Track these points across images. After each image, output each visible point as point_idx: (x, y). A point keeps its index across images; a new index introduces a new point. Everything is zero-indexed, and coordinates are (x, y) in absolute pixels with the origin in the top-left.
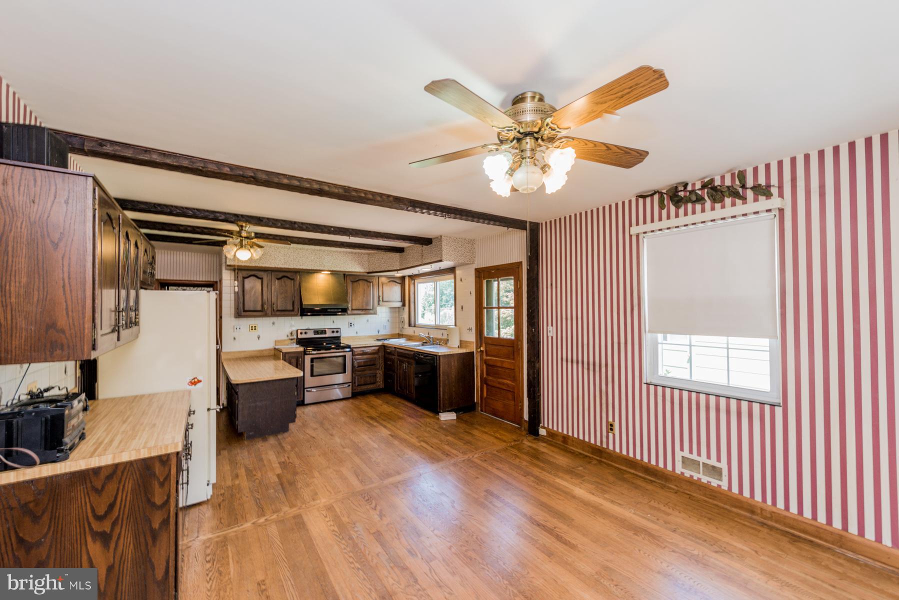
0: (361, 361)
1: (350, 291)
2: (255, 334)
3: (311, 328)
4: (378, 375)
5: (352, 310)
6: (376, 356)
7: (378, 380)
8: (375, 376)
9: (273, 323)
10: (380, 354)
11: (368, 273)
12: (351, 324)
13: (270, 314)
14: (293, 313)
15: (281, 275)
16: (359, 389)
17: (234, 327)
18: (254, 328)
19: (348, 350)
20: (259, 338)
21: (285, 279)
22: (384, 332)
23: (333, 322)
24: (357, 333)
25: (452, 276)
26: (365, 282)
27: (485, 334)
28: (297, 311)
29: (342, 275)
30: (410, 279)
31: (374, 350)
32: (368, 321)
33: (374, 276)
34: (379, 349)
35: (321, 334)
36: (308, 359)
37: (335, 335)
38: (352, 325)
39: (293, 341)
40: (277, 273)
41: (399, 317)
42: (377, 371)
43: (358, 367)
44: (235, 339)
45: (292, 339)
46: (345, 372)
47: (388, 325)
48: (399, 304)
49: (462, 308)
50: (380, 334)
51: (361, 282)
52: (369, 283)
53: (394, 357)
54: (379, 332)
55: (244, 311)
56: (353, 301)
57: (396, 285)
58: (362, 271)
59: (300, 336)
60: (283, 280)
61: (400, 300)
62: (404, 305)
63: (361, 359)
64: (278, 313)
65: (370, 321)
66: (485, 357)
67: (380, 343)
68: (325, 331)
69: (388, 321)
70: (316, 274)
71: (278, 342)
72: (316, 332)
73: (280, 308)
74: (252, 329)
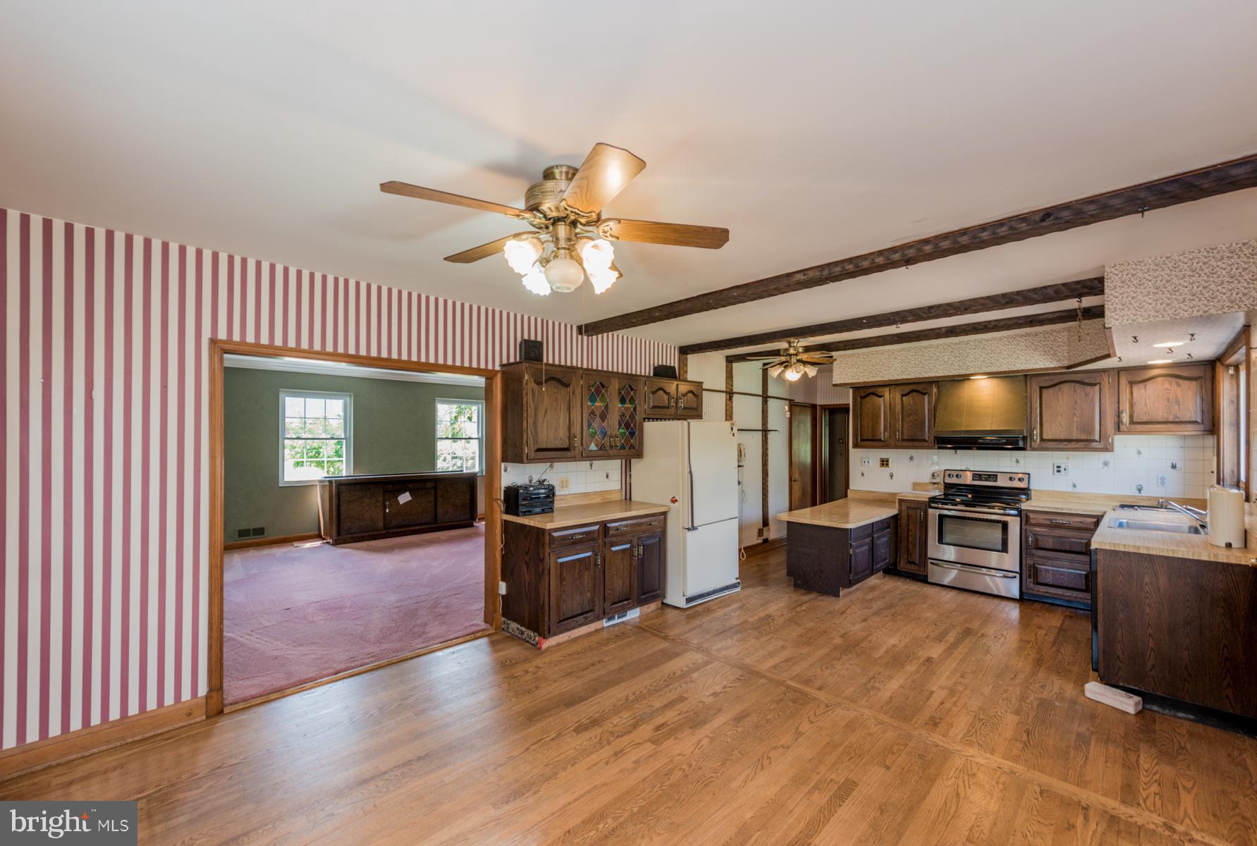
0: (1044, 538)
1: (1037, 405)
2: (886, 471)
3: (966, 469)
5: (1042, 440)
9: (911, 458)
11: (1068, 368)
12: (1058, 467)
13: (893, 444)
14: (925, 444)
15: (908, 389)
16: (1041, 591)
17: (862, 459)
18: (884, 463)
19: (1012, 512)
20: (892, 476)
21: (915, 393)
22: (1154, 492)
23: (1017, 461)
24: (1074, 486)
26: (1075, 385)
28: (930, 442)
29: (1022, 378)
33: (1104, 371)
34: (1094, 522)
35: (986, 480)
37: (1017, 484)
38: (1062, 469)
39: (936, 486)
40: (902, 387)
43: (1037, 549)
44: (863, 474)
45: (935, 483)
46: (1003, 550)
47: (1173, 476)
48: (1194, 429)
50: (1144, 493)
51: (1065, 387)
52: (1088, 388)
54: (1140, 490)
55: (862, 440)
56: (1045, 425)
57: (1179, 384)
58: (1052, 366)
59: (948, 480)
60: (911, 395)
61: (1201, 419)
62: (1215, 431)
63: (1048, 536)
64: (905, 444)
65: (1111, 464)
68: (996, 476)
69: (1174, 467)
70: (966, 381)
71: (916, 486)
72: (978, 476)
73: (905, 438)
74: (883, 464)
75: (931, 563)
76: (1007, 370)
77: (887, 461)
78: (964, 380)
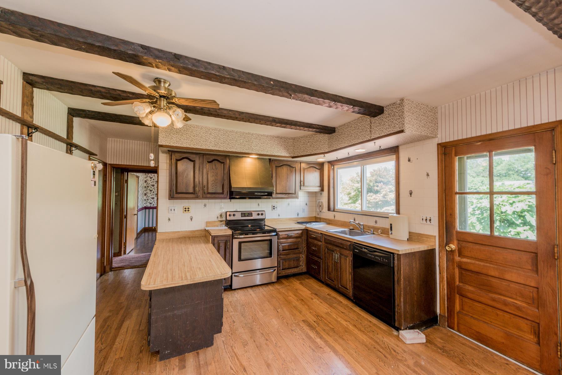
0: (285, 244)
1: (274, 175)
2: (187, 215)
3: (238, 211)
4: (301, 259)
5: (276, 194)
6: (299, 239)
7: (301, 263)
8: (298, 260)
9: (205, 205)
10: (303, 238)
11: (291, 158)
12: (274, 207)
13: (201, 196)
14: (222, 196)
15: (212, 158)
16: (284, 273)
17: (169, 208)
18: (187, 210)
19: (273, 234)
20: (191, 219)
21: (216, 161)
22: (302, 215)
23: (259, 205)
24: (279, 215)
25: (394, 157)
26: (289, 167)
27: (458, 228)
28: (226, 193)
29: (268, 160)
30: (330, 165)
31: (298, 233)
32: (289, 204)
33: (296, 162)
34: (302, 233)
35: (248, 216)
36: (236, 243)
37: (260, 217)
38: (275, 208)
39: (222, 222)
40: (208, 156)
41: (316, 201)
42: (301, 255)
43: (283, 251)
44: (169, 220)
45: (221, 221)
46: (271, 256)
47: (306, 208)
48: (317, 189)
49: (411, 194)
50: (299, 216)
51: (284, 168)
52: (292, 169)
53: (320, 243)
54: (298, 215)
55: (177, 193)
56: (278, 185)
57: (316, 171)
58: (287, 155)
59: (228, 218)
60: (213, 163)
61: (319, 185)
62: (322, 190)
63: (286, 243)
64: (209, 196)
65: (290, 204)
66: (457, 258)
67: (302, 227)
68: (252, 213)
69: (306, 205)
70: (244, 158)
71: (208, 223)
72: (243, 214)
73: (210, 191)
74: (185, 211)
75: (235, 276)
76: (270, 154)
77: (188, 208)
78: (243, 157)
